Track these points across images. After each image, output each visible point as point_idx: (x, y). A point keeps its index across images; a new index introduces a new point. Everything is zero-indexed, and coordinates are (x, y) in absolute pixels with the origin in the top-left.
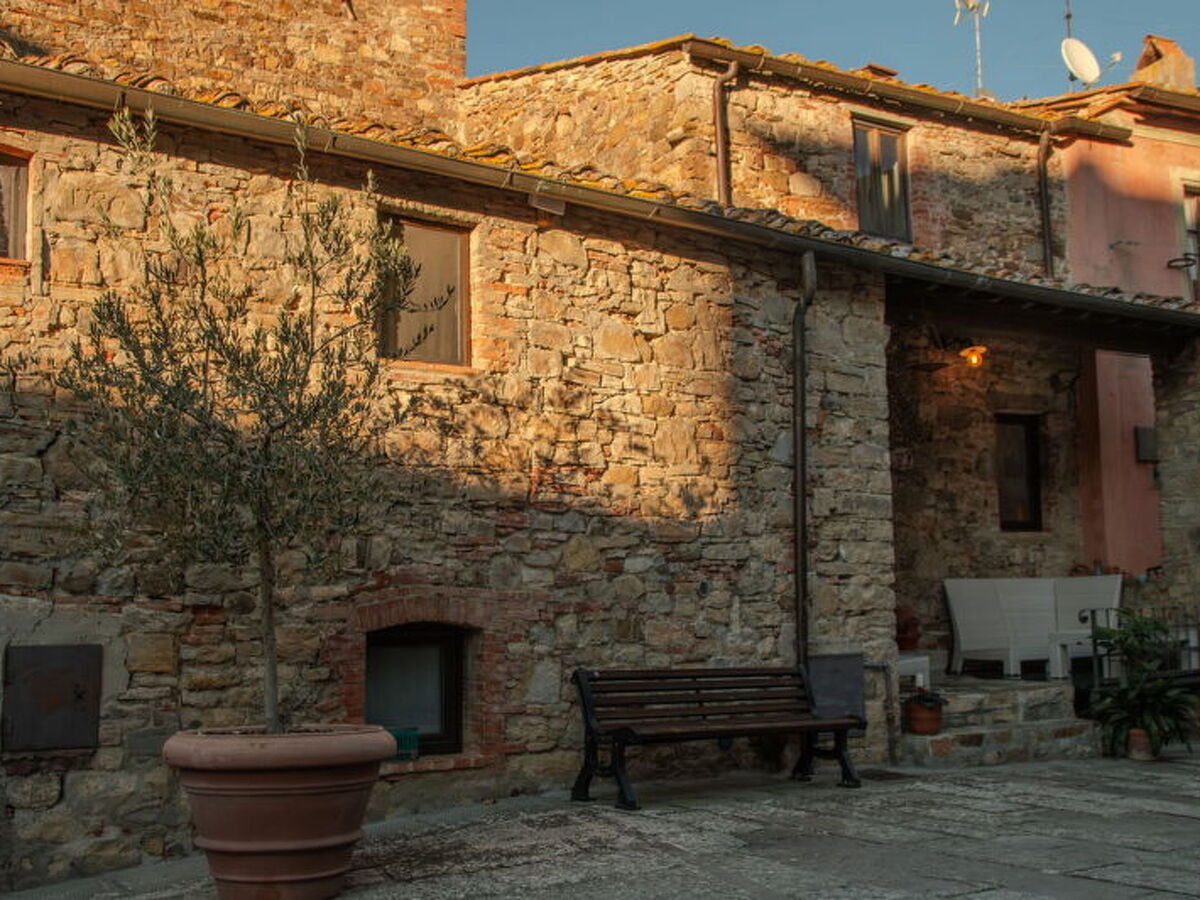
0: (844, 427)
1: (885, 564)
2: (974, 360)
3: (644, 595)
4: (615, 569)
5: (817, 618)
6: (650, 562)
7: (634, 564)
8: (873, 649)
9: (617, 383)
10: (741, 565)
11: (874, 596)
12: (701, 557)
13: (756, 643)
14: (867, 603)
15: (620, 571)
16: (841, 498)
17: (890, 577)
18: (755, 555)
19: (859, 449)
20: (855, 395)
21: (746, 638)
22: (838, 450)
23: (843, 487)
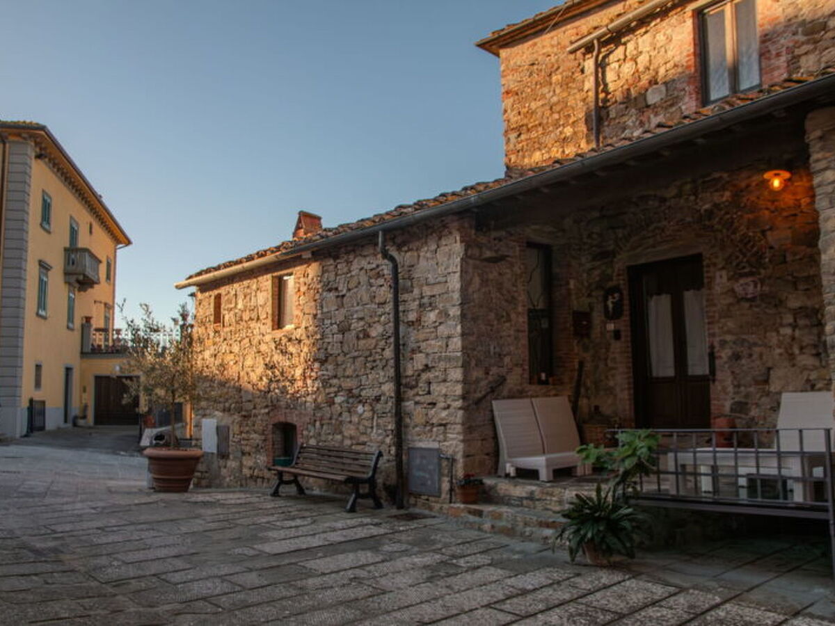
0: (432, 316)
1: (455, 396)
2: (776, 183)
3: (341, 413)
4: (331, 403)
5: (413, 428)
6: (343, 399)
7: (338, 400)
8: (447, 447)
9: (329, 321)
10: (378, 399)
11: (447, 415)
12: (360, 396)
13: (384, 438)
14: (442, 419)
15: (334, 403)
16: (430, 358)
17: (459, 403)
18: (383, 394)
19: (441, 328)
20: (439, 295)
21: (379, 435)
22: (428, 330)
23: (431, 351)
